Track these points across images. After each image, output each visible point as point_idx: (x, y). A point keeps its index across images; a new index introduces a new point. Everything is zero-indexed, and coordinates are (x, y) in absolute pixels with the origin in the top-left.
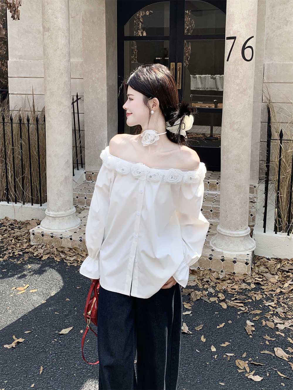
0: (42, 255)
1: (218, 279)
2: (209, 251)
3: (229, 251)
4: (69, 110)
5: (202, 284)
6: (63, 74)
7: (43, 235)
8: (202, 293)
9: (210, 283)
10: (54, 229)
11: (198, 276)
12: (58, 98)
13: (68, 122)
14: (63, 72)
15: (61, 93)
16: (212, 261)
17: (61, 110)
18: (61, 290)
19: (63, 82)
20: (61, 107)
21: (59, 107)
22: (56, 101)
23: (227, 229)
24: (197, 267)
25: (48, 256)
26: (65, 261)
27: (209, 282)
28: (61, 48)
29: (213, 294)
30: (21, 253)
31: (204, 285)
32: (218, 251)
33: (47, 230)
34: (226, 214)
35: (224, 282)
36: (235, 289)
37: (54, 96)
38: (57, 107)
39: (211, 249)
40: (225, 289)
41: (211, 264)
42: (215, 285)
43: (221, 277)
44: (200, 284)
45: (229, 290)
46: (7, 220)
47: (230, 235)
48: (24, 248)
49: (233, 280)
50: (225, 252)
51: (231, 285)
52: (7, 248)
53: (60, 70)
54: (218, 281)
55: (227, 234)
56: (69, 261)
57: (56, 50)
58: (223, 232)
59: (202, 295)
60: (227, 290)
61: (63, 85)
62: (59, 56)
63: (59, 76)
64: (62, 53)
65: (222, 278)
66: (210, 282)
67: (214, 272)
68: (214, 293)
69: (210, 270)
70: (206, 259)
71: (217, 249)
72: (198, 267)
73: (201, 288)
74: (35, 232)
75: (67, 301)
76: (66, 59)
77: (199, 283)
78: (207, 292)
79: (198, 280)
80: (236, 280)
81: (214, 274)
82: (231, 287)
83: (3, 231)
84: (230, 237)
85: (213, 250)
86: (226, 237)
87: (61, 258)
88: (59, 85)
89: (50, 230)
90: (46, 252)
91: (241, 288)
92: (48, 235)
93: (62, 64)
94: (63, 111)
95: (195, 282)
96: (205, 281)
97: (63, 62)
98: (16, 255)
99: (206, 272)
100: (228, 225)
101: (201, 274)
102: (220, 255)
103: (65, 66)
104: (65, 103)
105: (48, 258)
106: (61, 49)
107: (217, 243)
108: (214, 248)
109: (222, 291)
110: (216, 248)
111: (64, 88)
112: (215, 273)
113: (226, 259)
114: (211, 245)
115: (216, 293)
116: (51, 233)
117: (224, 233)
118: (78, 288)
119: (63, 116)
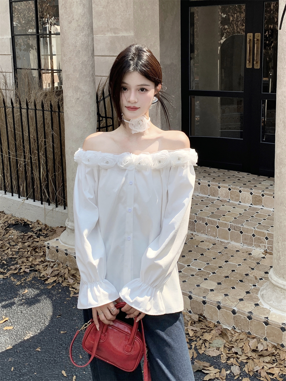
0: (48, 277)
1: (254, 351)
2: (250, 305)
3: (278, 310)
4: (89, 97)
5: (227, 356)
6: (79, 52)
7: (57, 251)
8: (220, 372)
9: (239, 357)
10: (71, 244)
11: (227, 342)
12: (74, 82)
13: (88, 113)
14: (80, 49)
15: (78, 76)
16: (251, 321)
17: (78, 98)
18: (42, 332)
19: (81, 62)
20: (79, 94)
21: (76, 94)
22: (72, 86)
23: (280, 277)
24: (232, 327)
25: (55, 278)
26: (70, 289)
27: (238, 354)
28: (77, 19)
29: (236, 378)
30: (28, 270)
31: (228, 359)
32: (264, 307)
33: (64, 244)
34: (279, 255)
35: (262, 359)
36: (273, 375)
37: (70, 79)
38: (74, 94)
39: (256, 302)
40: (257, 371)
41: (251, 325)
42: (245, 361)
43: (260, 348)
44: (225, 355)
45: (263, 374)
46: (39, 224)
47: (282, 287)
48: (35, 263)
49: (277, 356)
50: (273, 311)
51: (270, 366)
52: (17, 262)
53: (76, 46)
54: (253, 355)
55: (279, 285)
56: (74, 290)
57: (71, 22)
58: (274, 281)
59: (217, 376)
60: (260, 373)
61: (81, 66)
62: (75, 29)
63: (74, 55)
64: (79, 26)
65: (262, 351)
66: (240, 355)
67: (254, 338)
68: (237, 375)
69: (249, 333)
70: (243, 318)
71: (264, 305)
72: (234, 326)
73: (224, 362)
74: (50, 245)
75: (37, 351)
76: (84, 33)
77: (223, 353)
78: (228, 372)
79: (225, 347)
80: (281, 358)
81: (253, 343)
82: (269, 369)
83: (27, 237)
84: (283, 290)
85: (257, 305)
86: (278, 288)
87: (68, 283)
88: (75, 66)
89: (67, 245)
90: (54, 273)
91: (284, 373)
92: (62, 252)
93: (78, 39)
94: (80, 99)
95: (218, 351)
96: (234, 352)
97: (80, 36)
98: (21, 273)
99: (241, 337)
100: (281, 272)
101: (235, 337)
102: (264, 314)
103: (82, 41)
104: (83, 88)
105: (54, 281)
106: (77, 21)
107: (266, 295)
108: (261, 301)
109: (251, 374)
110: (263, 303)
111: (81, 69)
112: (255, 340)
113: (271, 323)
114: (259, 296)
115: (241, 376)
116: (66, 250)
117: (276, 282)
118: (62, 332)
119: (81, 105)
